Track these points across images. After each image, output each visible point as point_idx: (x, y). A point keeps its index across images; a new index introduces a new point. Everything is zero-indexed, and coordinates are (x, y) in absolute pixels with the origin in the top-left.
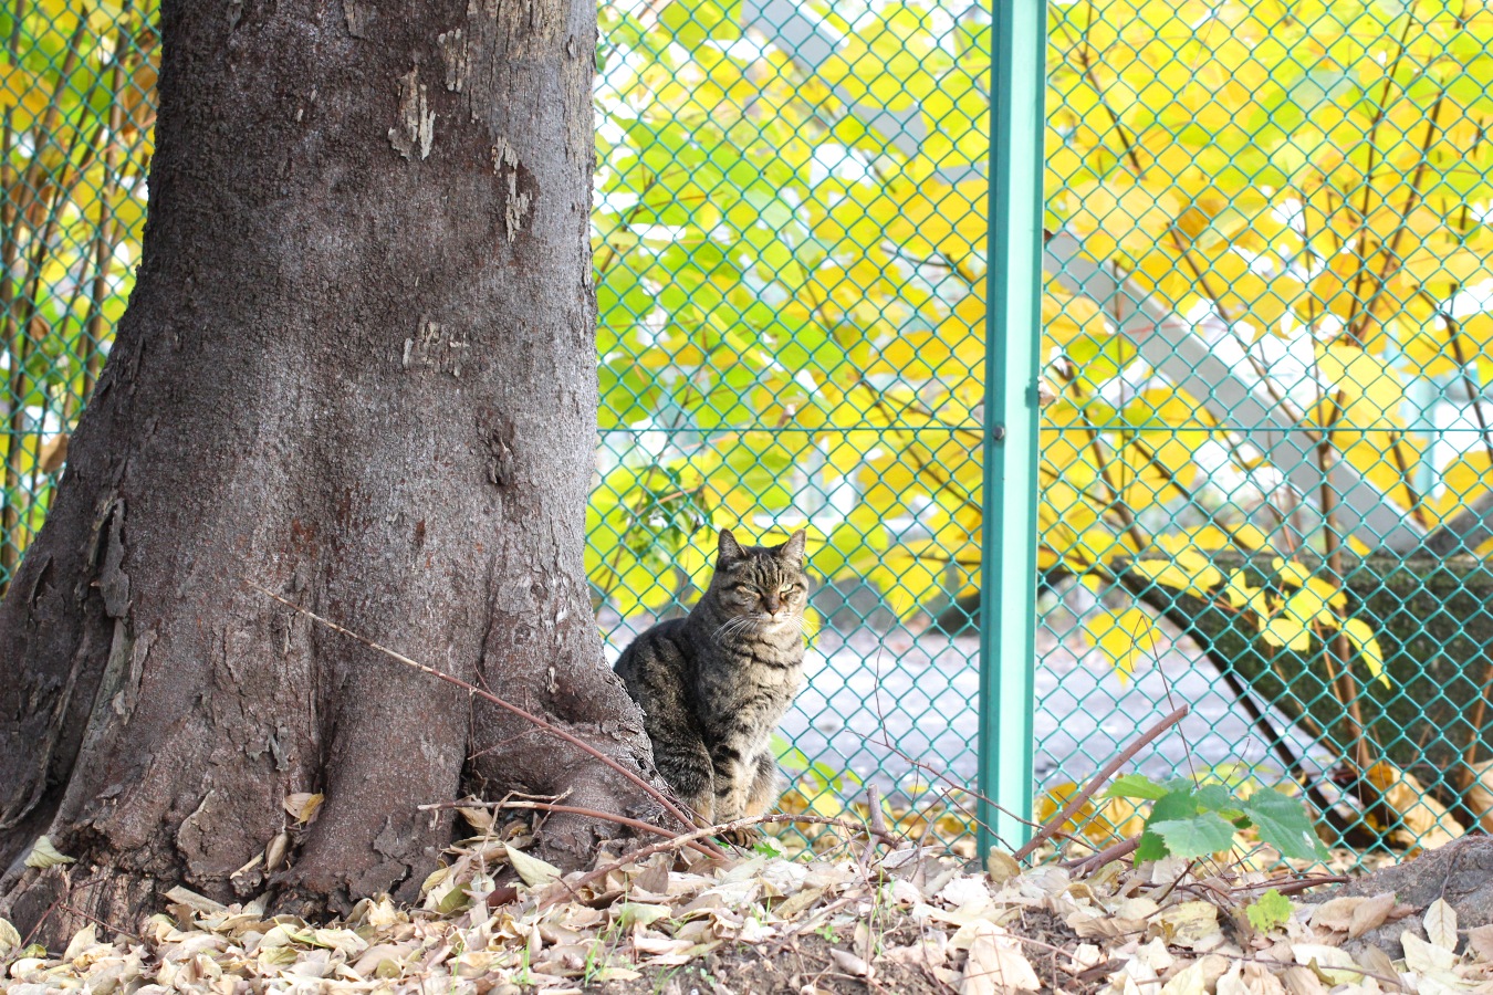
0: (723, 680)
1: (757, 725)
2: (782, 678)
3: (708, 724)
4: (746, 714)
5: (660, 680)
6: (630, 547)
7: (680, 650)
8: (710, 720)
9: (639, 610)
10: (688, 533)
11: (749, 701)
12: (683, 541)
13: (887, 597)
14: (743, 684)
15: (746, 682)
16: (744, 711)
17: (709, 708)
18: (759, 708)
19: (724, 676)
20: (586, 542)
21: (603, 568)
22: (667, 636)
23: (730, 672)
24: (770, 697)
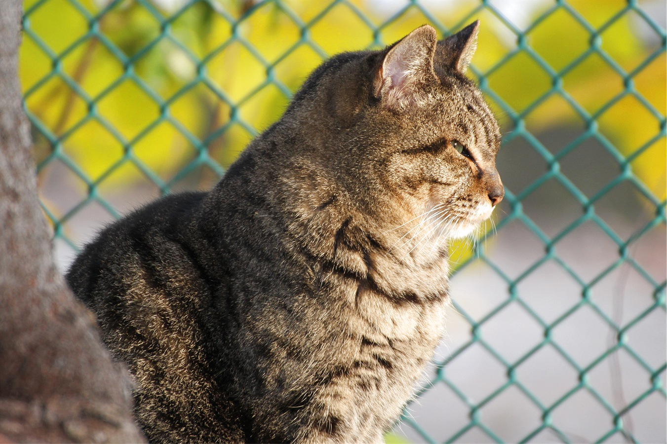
0: (291, 326)
1: (356, 420)
2: (414, 323)
3: (258, 413)
4: (336, 396)
5: (155, 324)
6: (110, 40)
7: (197, 266)
8: (260, 407)
9: (127, 171)
10: (233, 14)
11: (341, 371)
12: (221, 30)
13: (641, 160)
14: (333, 336)
15: (343, 333)
16: (331, 390)
17: (261, 382)
18: (364, 386)
19: (295, 318)
20: (23, 29)
21: (53, 82)
22: (171, 233)
23: (309, 312)
24: (387, 364)
